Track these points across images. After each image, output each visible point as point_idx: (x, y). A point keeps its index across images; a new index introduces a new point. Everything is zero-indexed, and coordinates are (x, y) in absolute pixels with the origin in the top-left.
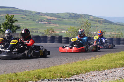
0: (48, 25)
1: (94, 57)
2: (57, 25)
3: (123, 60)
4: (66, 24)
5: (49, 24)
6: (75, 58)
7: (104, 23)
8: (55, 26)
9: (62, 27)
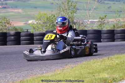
0: (3, 11)
1: (61, 69)
2: (20, 11)
3: (109, 70)
4: (36, 8)
5: (4, 9)
6: (26, 72)
7: (106, 2)
8: (16, 13)
9: (29, 13)
